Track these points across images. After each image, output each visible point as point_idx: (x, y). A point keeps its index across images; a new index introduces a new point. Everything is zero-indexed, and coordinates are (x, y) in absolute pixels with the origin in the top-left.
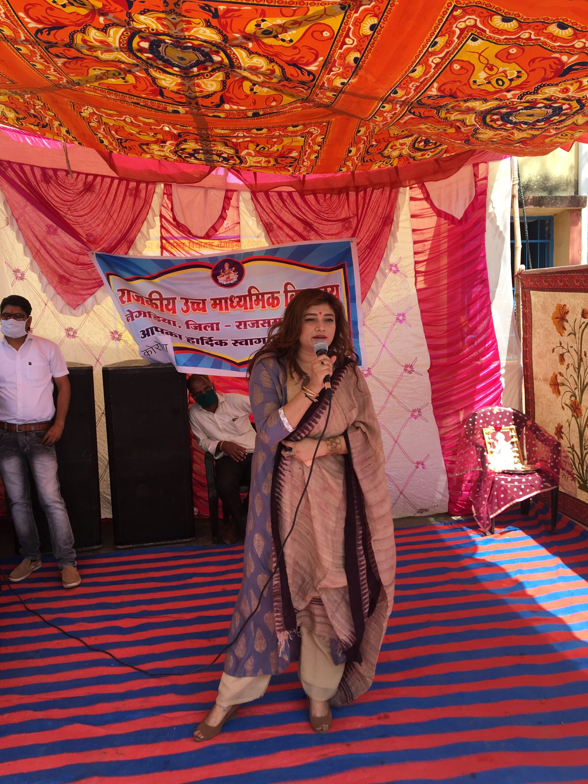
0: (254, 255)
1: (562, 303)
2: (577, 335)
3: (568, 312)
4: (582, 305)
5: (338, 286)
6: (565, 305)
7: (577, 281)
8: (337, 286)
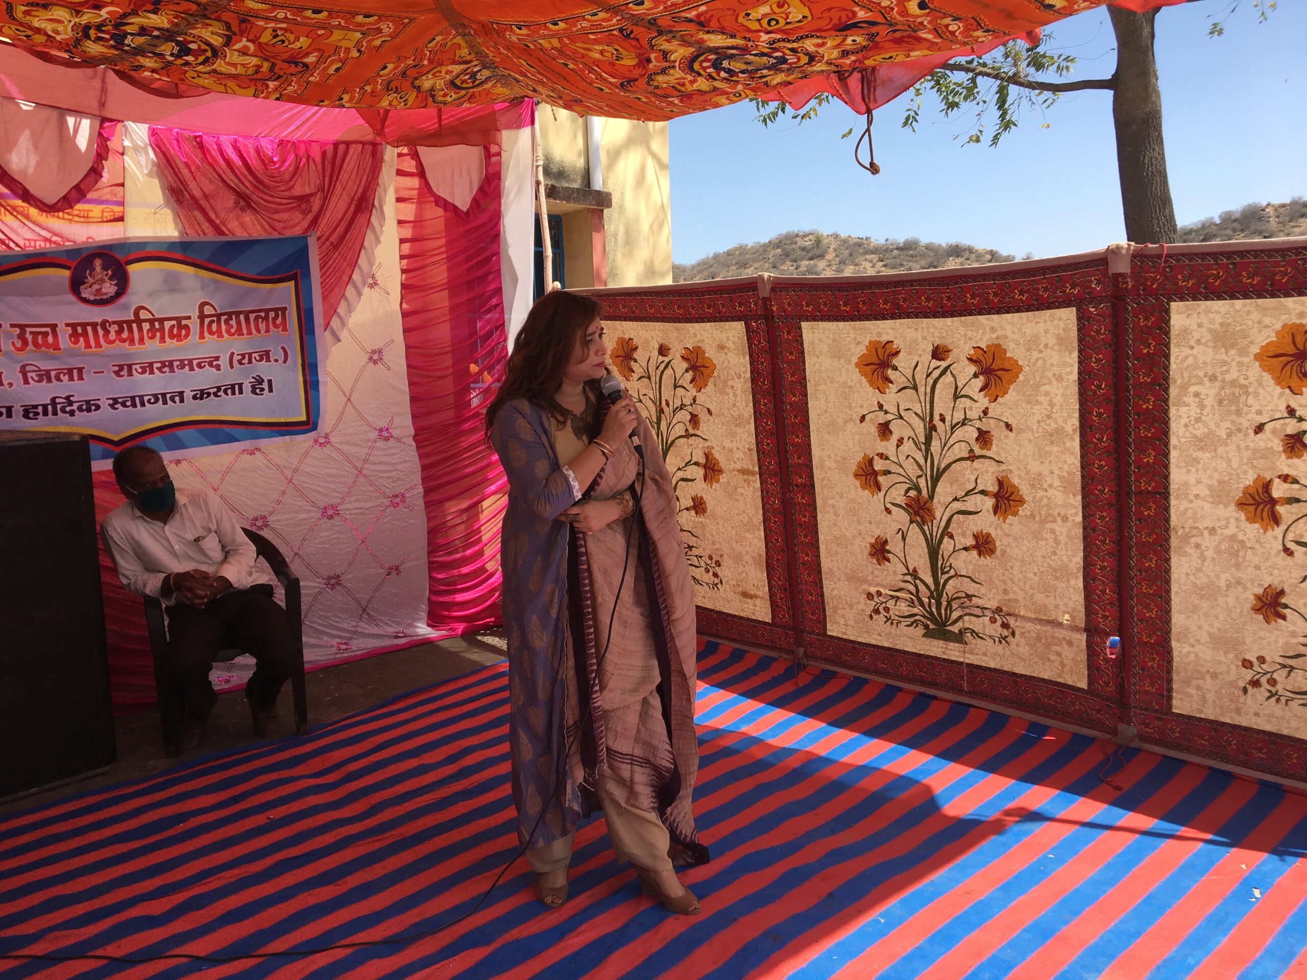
0: (148, 249)
1: (627, 336)
2: (653, 379)
3: (637, 348)
4: (659, 339)
5: (286, 309)
6: (631, 339)
7: (651, 306)
8: (284, 310)
